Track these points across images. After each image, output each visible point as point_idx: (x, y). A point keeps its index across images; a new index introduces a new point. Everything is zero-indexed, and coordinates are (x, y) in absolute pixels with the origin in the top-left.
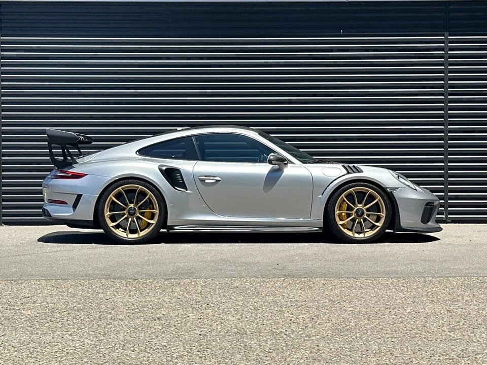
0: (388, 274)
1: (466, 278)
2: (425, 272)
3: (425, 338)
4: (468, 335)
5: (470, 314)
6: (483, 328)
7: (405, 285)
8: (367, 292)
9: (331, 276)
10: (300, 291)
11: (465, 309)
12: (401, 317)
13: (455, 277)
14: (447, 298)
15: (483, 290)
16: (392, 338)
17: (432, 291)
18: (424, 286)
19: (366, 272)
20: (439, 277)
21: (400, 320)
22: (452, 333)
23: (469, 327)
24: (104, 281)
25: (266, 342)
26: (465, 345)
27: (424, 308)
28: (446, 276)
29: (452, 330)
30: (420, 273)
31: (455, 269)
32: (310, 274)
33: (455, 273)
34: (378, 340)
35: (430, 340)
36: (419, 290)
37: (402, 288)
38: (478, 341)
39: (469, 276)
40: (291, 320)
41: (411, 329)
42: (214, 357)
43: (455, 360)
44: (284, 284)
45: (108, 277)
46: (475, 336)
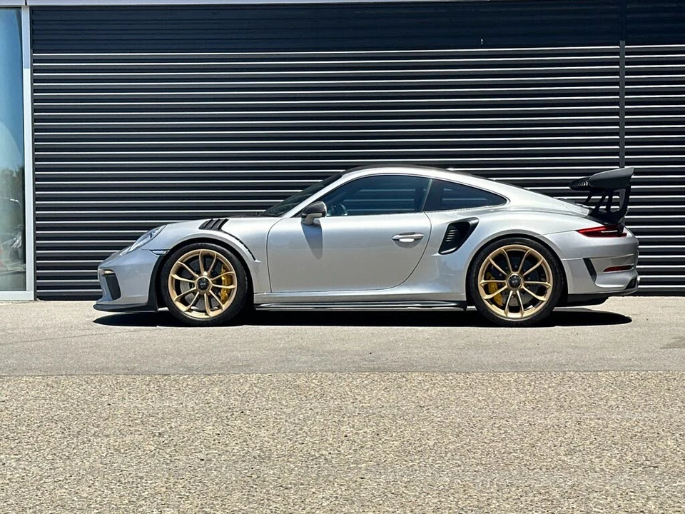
0: (515, 367)
1: (622, 373)
2: (567, 364)
3: (525, 465)
4: (590, 460)
5: (607, 427)
6: (618, 449)
7: (533, 383)
8: (475, 393)
9: (436, 369)
10: (383, 392)
11: (603, 419)
12: (506, 432)
13: (607, 371)
14: (584, 403)
15: (639, 391)
16: (477, 465)
17: (568, 391)
18: (558, 385)
19: (486, 363)
20: (585, 371)
21: (503, 436)
22: (569, 457)
23: (597, 447)
24: (121, 378)
25: (291, 471)
26: (580, 478)
27: (545, 418)
28: (595, 369)
29: (570, 453)
30: (561, 365)
31: (612, 359)
32: (407, 367)
33: (610, 366)
34: (455, 469)
35: (532, 468)
36: (550, 390)
37: (527, 387)
38: (602, 470)
39: (626, 370)
40: (346, 436)
41: (512, 451)
42: (202, 496)
43: (555, 502)
44: (366, 382)
45: (130, 372)
46: (601, 461)
